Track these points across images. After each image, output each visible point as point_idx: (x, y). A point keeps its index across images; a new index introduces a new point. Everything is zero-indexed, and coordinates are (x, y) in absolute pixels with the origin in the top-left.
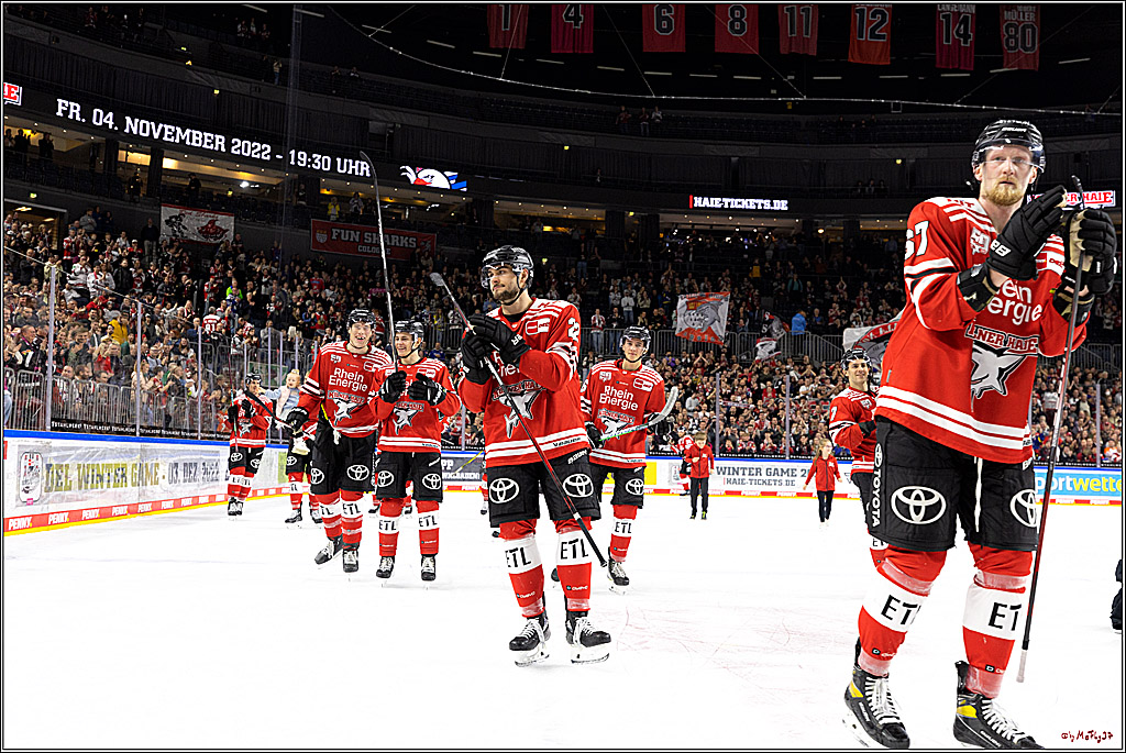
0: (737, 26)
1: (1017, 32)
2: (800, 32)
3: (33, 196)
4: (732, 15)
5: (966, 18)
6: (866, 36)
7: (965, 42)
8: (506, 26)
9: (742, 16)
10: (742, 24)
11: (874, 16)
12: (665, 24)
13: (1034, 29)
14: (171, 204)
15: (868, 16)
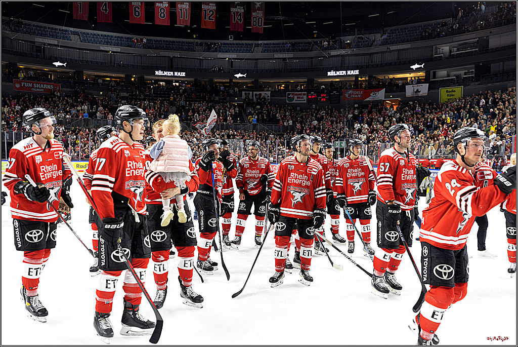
0: (162, 15)
1: (256, 20)
2: (184, 18)
4: (161, 11)
5: (240, 14)
6: (207, 19)
7: (240, 22)
8: (80, 12)
9: (164, 12)
10: (164, 14)
11: (210, 12)
12: (137, 14)
13: (262, 19)
15: (208, 12)
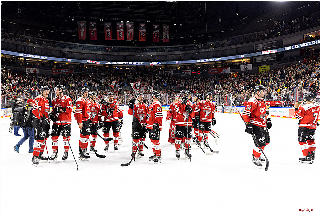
1: (165, 36)
2: (131, 36)
3: (4, 67)
5: (158, 33)
6: (142, 37)
7: (158, 37)
8: (82, 36)
10: (121, 35)
11: (143, 33)
12: (108, 35)
13: (168, 36)
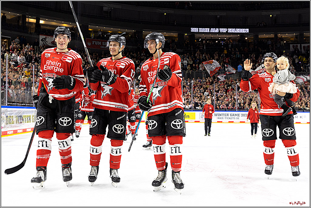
14: (42, 34)
